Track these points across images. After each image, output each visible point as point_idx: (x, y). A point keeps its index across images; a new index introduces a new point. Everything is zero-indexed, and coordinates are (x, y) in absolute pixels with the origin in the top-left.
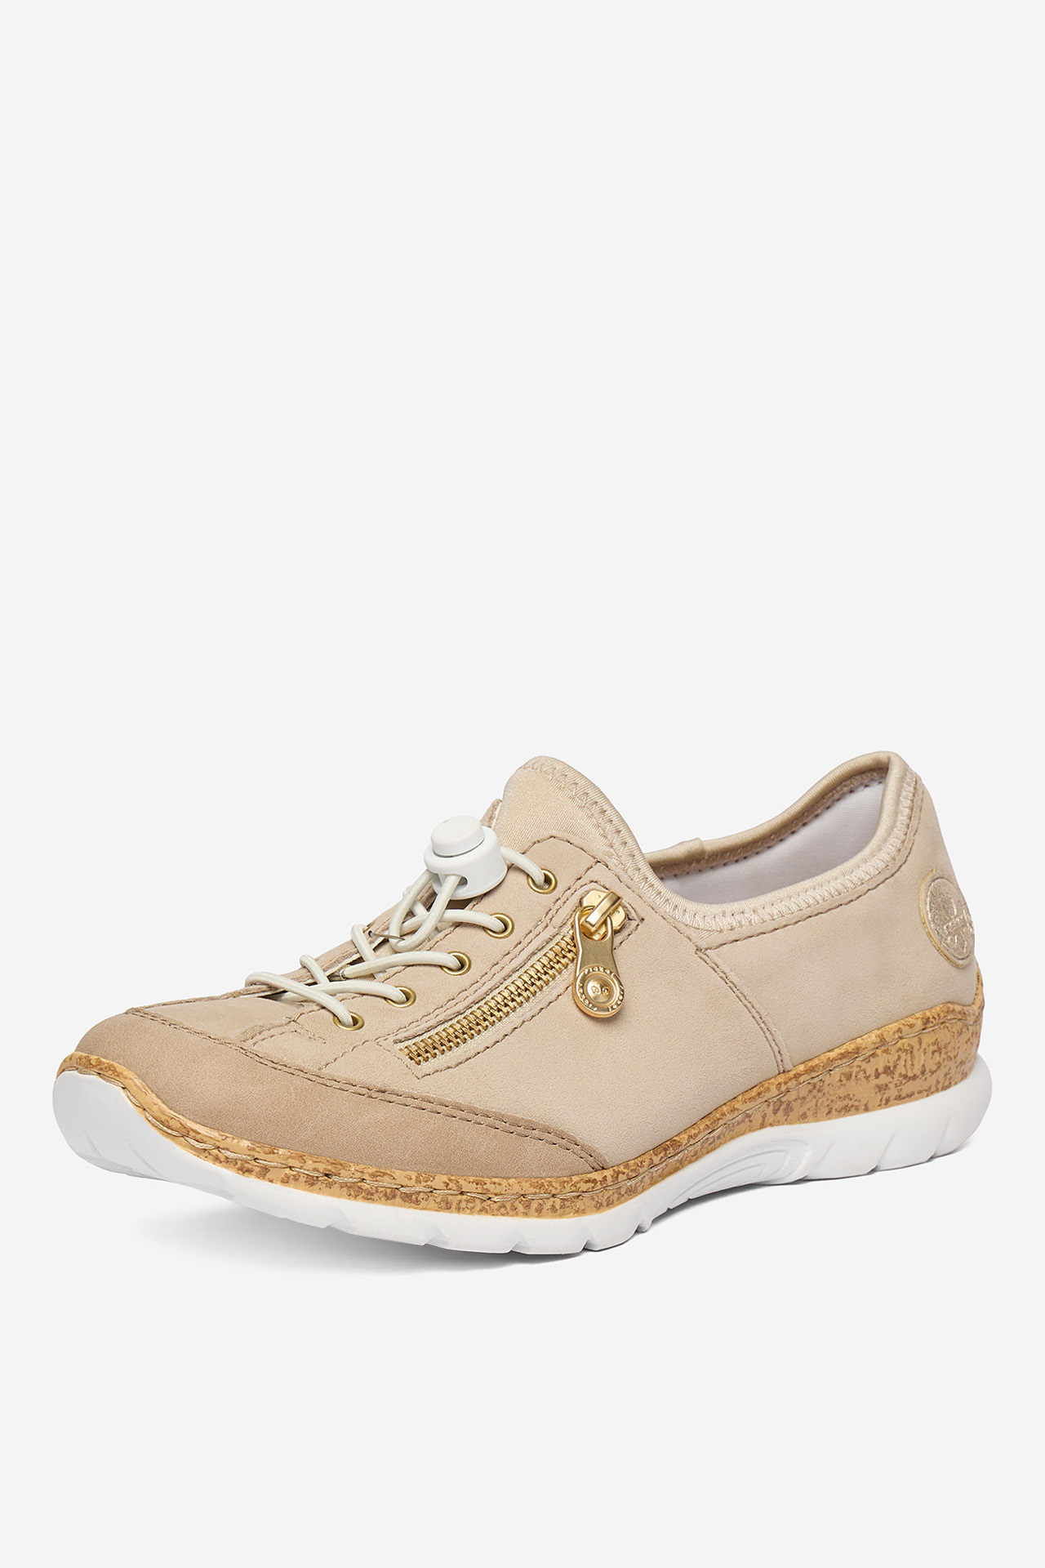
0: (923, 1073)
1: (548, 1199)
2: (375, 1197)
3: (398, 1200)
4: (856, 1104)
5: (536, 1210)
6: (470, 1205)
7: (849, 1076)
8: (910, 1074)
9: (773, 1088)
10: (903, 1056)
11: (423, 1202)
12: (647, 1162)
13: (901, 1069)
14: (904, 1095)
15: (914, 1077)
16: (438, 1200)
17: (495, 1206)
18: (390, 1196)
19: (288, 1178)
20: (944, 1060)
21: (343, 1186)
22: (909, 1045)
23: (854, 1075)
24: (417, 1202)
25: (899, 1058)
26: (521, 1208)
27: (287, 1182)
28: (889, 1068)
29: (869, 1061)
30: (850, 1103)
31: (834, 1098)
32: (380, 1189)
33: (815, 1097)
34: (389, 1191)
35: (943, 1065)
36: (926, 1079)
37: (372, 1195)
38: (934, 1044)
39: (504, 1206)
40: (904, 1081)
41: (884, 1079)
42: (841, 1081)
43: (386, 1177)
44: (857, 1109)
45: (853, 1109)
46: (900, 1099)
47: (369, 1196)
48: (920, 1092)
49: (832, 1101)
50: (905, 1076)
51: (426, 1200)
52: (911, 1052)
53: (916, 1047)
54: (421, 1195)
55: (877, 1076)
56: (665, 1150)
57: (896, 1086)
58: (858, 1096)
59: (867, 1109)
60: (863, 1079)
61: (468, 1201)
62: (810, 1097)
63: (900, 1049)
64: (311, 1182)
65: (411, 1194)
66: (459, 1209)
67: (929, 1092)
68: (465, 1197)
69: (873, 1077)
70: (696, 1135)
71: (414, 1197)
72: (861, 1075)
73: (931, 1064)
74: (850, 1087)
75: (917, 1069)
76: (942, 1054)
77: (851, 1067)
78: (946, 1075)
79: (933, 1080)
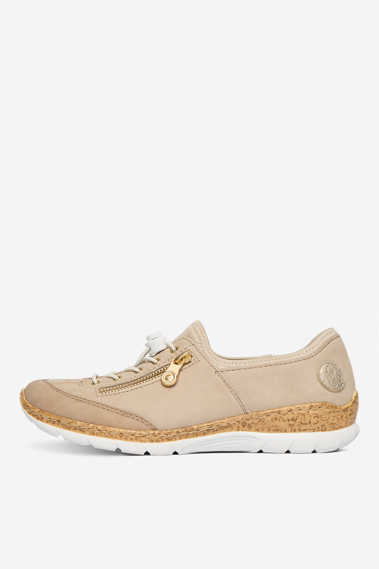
0: (310, 423)
1: (130, 435)
2: (71, 429)
3: (78, 430)
4: (281, 429)
5: (125, 439)
6: (101, 434)
7: (276, 419)
8: (303, 422)
10: (300, 416)
11: (85, 432)
13: (299, 420)
14: (302, 429)
15: (306, 424)
16: (90, 432)
17: (110, 436)
18: (75, 429)
19: (48, 421)
20: (320, 420)
21: (62, 425)
22: (303, 412)
23: (278, 419)
24: (84, 432)
25: (298, 416)
26: (119, 437)
27: (48, 423)
28: (294, 419)
29: (285, 415)
30: (278, 429)
31: (270, 426)
32: (73, 427)
33: (261, 424)
34: (75, 427)
35: (320, 422)
36: (311, 425)
37: (70, 428)
38: (315, 414)
39: (113, 436)
40: (301, 425)
41: (291, 422)
42: (272, 420)
43: (74, 423)
44: (281, 431)
45: (280, 431)
46: (300, 430)
47: (69, 429)
48: (309, 430)
49: (269, 426)
50: (301, 423)
51: (87, 431)
52: (304, 415)
53: (306, 413)
54: (85, 430)
55: (289, 421)
57: (298, 425)
58: (282, 427)
59: (286, 432)
60: (282, 421)
61: (100, 433)
62: (259, 424)
63: (299, 413)
64: (54, 423)
65: (82, 429)
66: (97, 435)
67: (314, 430)
68: (99, 432)
69: (287, 421)
71: (83, 430)
72: (281, 419)
73: (314, 421)
74: (277, 423)
75: (307, 421)
76: (319, 418)
77: (277, 416)
78: (322, 426)
79: (315, 426)
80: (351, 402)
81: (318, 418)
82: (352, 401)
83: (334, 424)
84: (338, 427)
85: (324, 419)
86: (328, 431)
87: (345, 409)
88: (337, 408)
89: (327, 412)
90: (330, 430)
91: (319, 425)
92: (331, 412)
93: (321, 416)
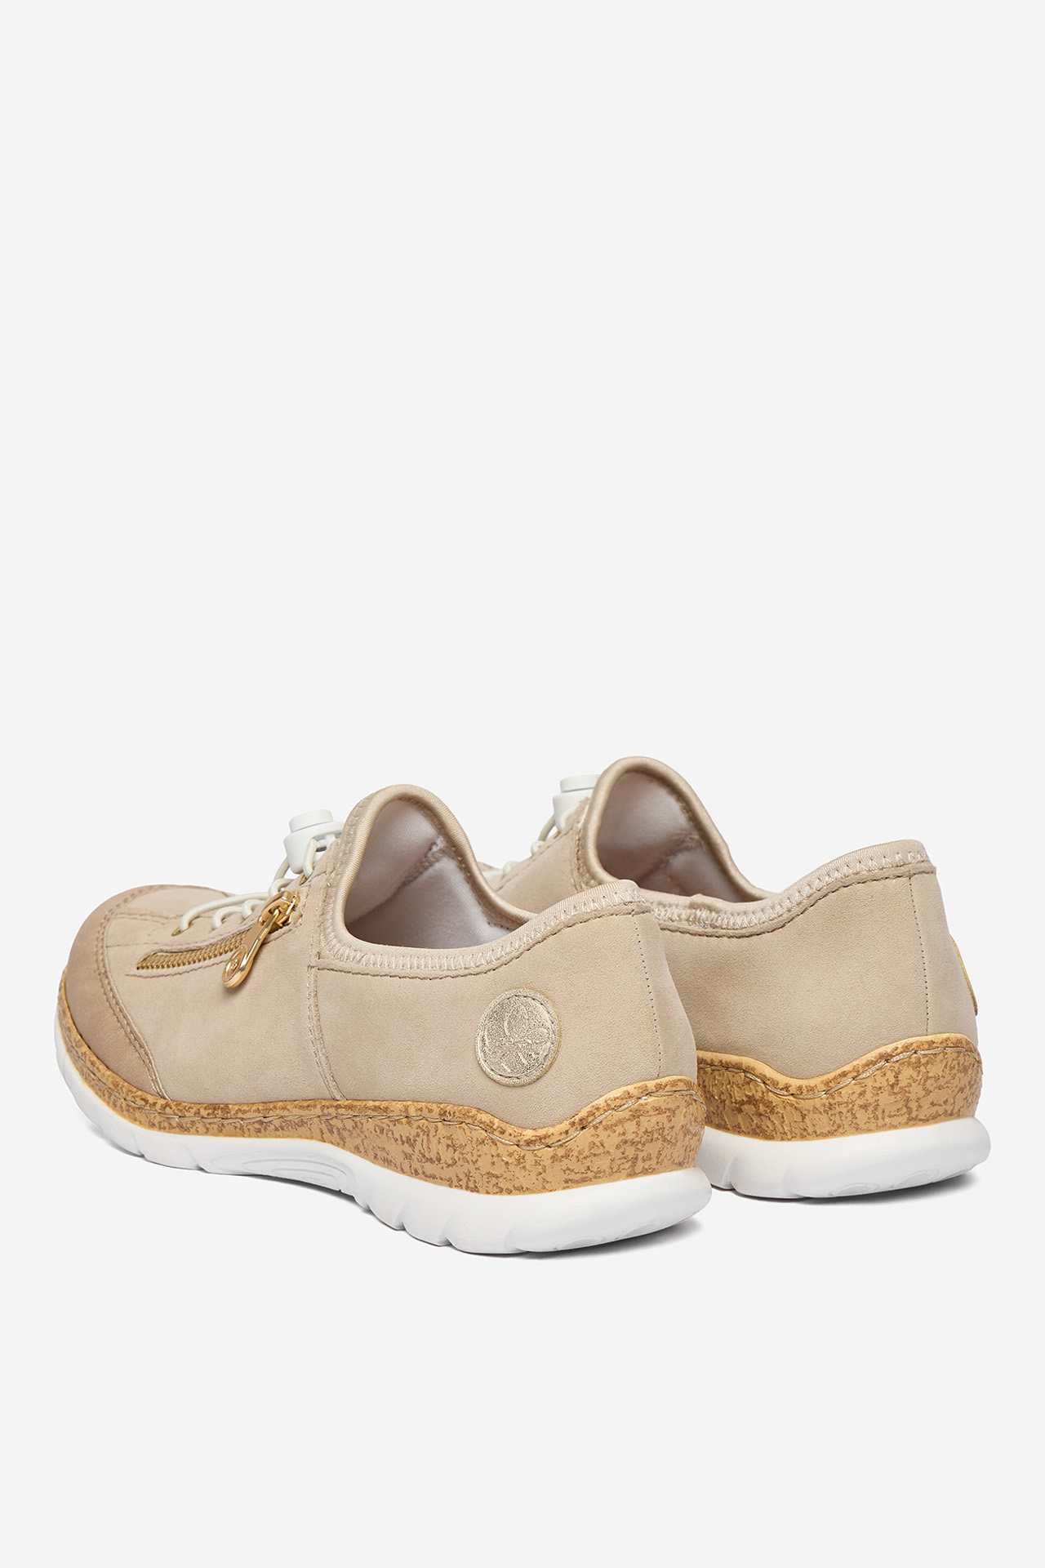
0: (439, 1160)
4: (393, 1160)
7: (382, 1130)
8: (427, 1155)
9: (319, 1106)
10: (421, 1135)
12: (195, 1109)
13: (420, 1146)
22: (427, 1127)
23: (385, 1131)
25: (418, 1135)
28: (411, 1140)
30: (389, 1158)
31: (375, 1145)
33: (360, 1136)
36: (443, 1168)
38: (448, 1138)
40: (423, 1162)
41: (407, 1148)
42: (375, 1130)
44: (395, 1166)
45: (392, 1165)
48: (441, 1179)
49: (375, 1148)
50: (424, 1155)
52: (428, 1135)
56: (215, 1109)
57: (416, 1160)
58: (394, 1155)
59: (402, 1170)
60: (392, 1139)
62: (355, 1134)
63: (419, 1127)
67: (450, 1183)
69: (399, 1141)
70: (245, 1112)
72: (390, 1134)
73: (447, 1156)
74: (382, 1141)
75: (433, 1155)
76: (457, 1152)
77: (382, 1122)
78: (468, 1176)
79: (450, 1173)
80: (568, 1122)
81: (455, 1150)
82: (573, 1120)
83: (497, 1177)
84: (512, 1189)
85: (469, 1157)
86: (482, 1193)
87: (535, 1141)
88: (507, 1133)
89: (475, 1139)
90: (488, 1193)
91: (460, 1169)
92: (486, 1142)
93: (461, 1146)
